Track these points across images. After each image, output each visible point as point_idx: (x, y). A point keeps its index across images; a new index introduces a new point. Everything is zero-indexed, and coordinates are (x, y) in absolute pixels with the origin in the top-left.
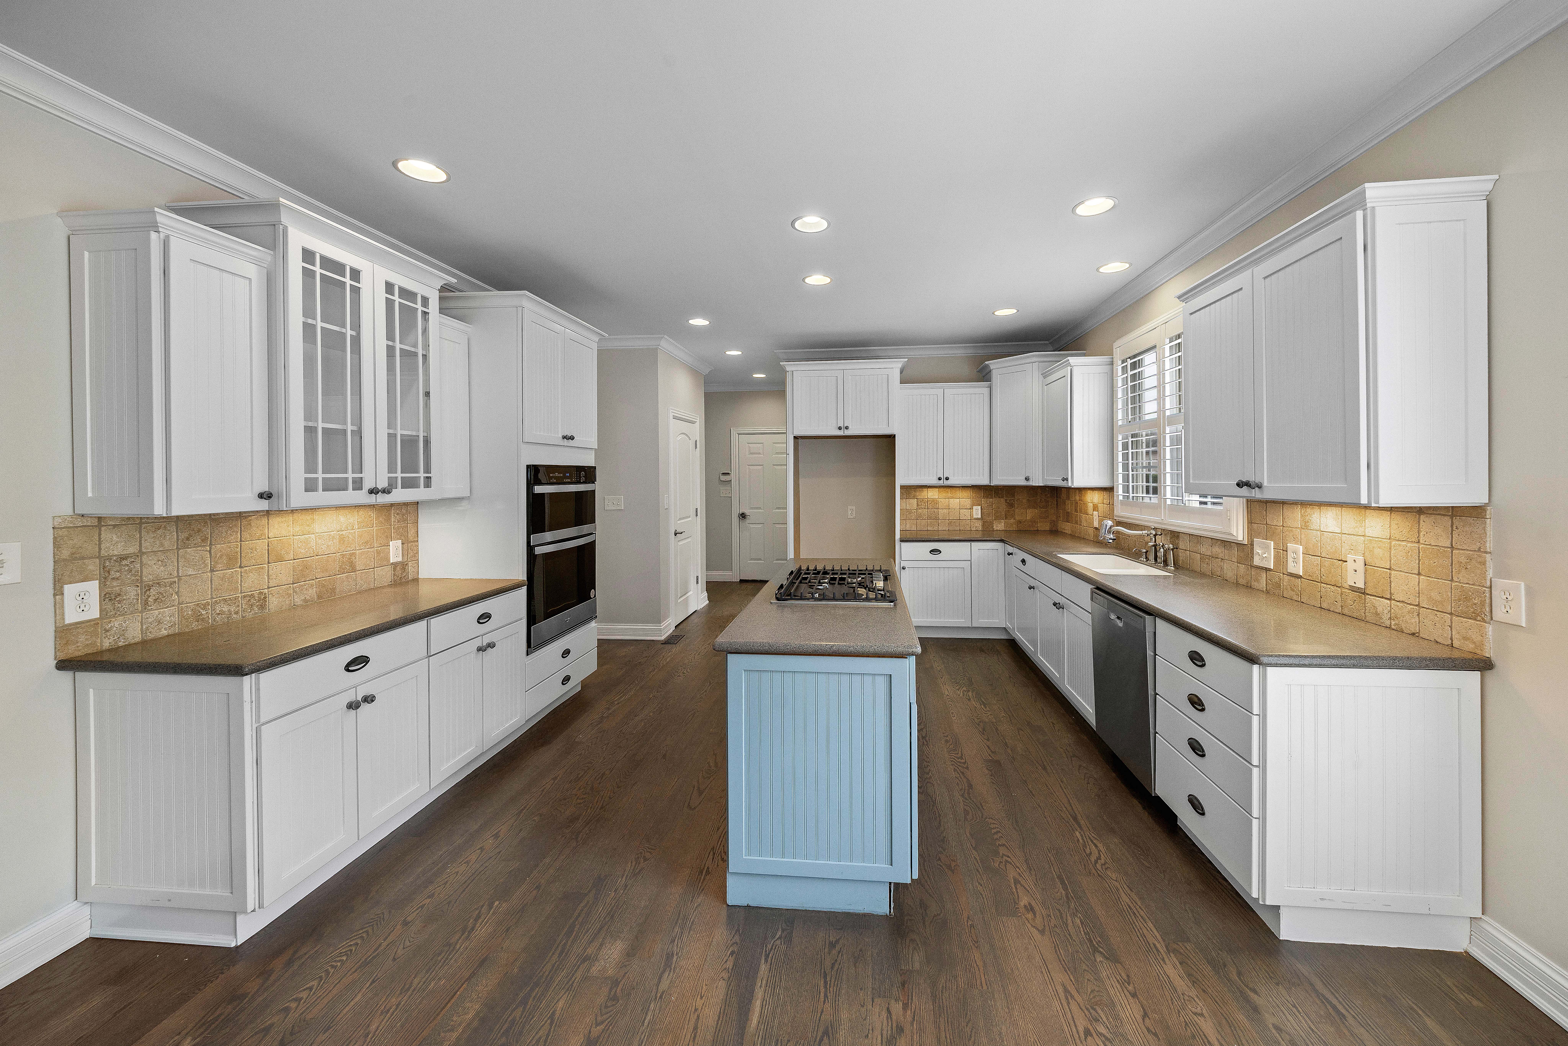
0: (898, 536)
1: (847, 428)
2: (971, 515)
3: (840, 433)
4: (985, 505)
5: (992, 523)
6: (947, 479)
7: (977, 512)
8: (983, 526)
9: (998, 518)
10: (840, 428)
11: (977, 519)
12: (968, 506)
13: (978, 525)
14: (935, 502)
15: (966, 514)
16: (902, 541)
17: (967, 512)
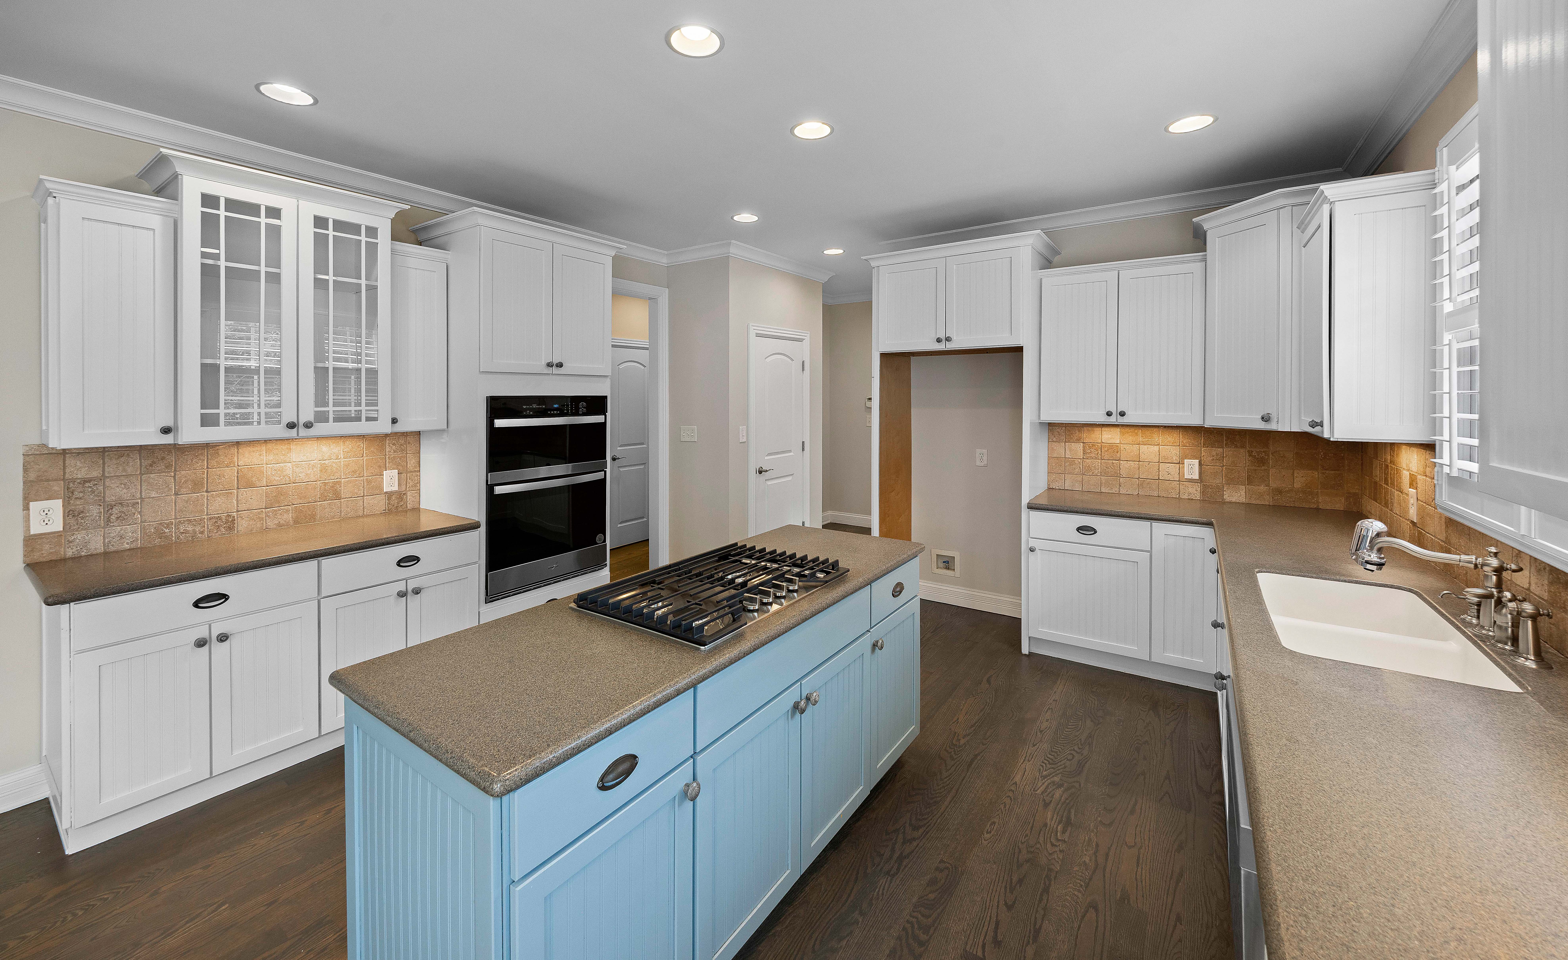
0: (1025, 499)
1: (948, 339)
2: (1181, 473)
3: (941, 347)
4: (1207, 459)
5: (1220, 489)
6: (1122, 414)
7: (1191, 469)
8: (1203, 493)
9: (1232, 481)
10: (939, 340)
11: (1191, 481)
12: (1175, 459)
13: (1195, 492)
14: (1114, 448)
15: (1169, 471)
16: (1031, 507)
17: (1173, 469)
